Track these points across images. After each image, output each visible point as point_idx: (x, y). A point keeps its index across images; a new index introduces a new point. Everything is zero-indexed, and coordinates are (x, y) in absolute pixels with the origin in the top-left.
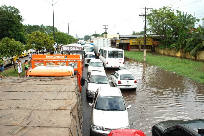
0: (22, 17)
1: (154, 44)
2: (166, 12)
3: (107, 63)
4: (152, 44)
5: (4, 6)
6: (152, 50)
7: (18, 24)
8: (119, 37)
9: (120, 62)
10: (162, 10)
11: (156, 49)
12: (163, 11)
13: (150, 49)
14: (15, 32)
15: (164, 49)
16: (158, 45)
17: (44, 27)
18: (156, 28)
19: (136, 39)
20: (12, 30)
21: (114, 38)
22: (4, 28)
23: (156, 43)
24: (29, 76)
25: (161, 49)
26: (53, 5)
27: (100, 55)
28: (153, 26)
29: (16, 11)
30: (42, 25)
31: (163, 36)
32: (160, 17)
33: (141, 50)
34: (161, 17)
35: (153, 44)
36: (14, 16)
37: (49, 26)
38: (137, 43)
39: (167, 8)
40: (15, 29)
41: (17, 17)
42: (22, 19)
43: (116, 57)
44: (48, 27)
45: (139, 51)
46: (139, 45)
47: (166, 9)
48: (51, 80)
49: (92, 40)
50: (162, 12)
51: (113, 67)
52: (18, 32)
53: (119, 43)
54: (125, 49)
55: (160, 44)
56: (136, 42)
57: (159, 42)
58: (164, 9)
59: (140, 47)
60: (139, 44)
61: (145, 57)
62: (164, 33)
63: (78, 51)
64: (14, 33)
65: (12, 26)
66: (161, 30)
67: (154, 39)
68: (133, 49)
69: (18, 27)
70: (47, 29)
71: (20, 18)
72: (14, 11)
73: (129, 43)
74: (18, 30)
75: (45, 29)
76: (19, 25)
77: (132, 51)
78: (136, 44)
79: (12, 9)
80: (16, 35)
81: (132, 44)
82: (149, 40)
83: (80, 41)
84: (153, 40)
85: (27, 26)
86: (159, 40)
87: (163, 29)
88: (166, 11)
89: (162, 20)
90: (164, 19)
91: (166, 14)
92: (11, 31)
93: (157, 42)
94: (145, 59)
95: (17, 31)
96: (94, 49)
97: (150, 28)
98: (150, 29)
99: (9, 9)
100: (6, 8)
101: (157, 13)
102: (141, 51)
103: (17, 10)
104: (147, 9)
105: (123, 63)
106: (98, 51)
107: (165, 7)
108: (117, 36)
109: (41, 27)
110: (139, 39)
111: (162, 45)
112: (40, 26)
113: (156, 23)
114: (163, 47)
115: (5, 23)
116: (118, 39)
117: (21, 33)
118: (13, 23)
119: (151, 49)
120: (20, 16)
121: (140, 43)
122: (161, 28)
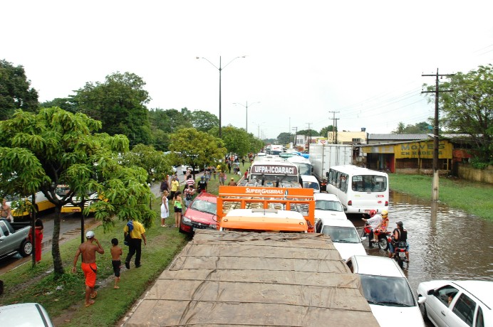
0: (147, 93)
1: (457, 156)
2: (488, 79)
3: (350, 203)
4: (451, 157)
5: (116, 73)
6: (453, 171)
7: (139, 109)
8: (368, 140)
9: (380, 202)
10: (476, 75)
11: (460, 168)
12: (480, 76)
13: (445, 168)
14: (133, 125)
15: (483, 169)
16: (467, 160)
17: (189, 112)
18: (461, 119)
19: (410, 146)
20: (126, 122)
21: (353, 139)
22: (111, 118)
23: (460, 153)
24: (223, 228)
25: (476, 168)
26: (220, 69)
27: (328, 182)
28: (452, 113)
29: (138, 81)
30: (186, 109)
31: (481, 135)
32: (472, 92)
33: (422, 170)
34: (475, 91)
35: (453, 157)
36: (132, 92)
37: (201, 111)
38: (414, 153)
39: (489, 69)
40: (133, 119)
41: (138, 94)
42: (148, 98)
43: (369, 190)
44: (198, 112)
45: (418, 173)
46: (417, 159)
47: (488, 71)
48: (285, 239)
49: (298, 145)
50: (477, 79)
51: (364, 212)
52: (138, 125)
53: (368, 154)
54: (382, 167)
55: (472, 156)
56: (410, 151)
57: (468, 151)
58: (482, 71)
59: (420, 163)
60: (417, 156)
61: (436, 189)
62: (482, 129)
63: (286, 174)
64: (130, 127)
65: (126, 114)
66: (474, 122)
67: (456, 144)
68: (403, 168)
69: (138, 114)
70: (196, 118)
71: (143, 96)
72: (134, 83)
73: (393, 155)
74: (138, 121)
75: (192, 117)
76: (140, 111)
77: (400, 173)
78: (410, 157)
79: (129, 79)
80: (134, 131)
81: (400, 158)
82: (444, 147)
83: (273, 148)
84: (454, 147)
85: (155, 110)
86: (469, 146)
87: (481, 119)
88: (486, 77)
89: (476, 98)
90: (481, 96)
91: (488, 83)
92: (124, 123)
93: (464, 152)
94: (435, 194)
95: (135, 124)
96: (312, 169)
97: (446, 117)
98: (445, 121)
99: (124, 78)
100: (121, 77)
101: (462, 82)
102: (423, 174)
103: (139, 79)
104: (439, 77)
105: (386, 205)
106: (325, 174)
107: (482, 67)
108: (363, 137)
109: (183, 113)
110: (417, 144)
111: (477, 158)
112: (180, 111)
113: (459, 104)
114: (480, 165)
115: (114, 108)
116: (365, 142)
117: (144, 127)
118: (130, 106)
119: (450, 168)
120: (143, 91)
121: (419, 153)
122: (475, 117)
